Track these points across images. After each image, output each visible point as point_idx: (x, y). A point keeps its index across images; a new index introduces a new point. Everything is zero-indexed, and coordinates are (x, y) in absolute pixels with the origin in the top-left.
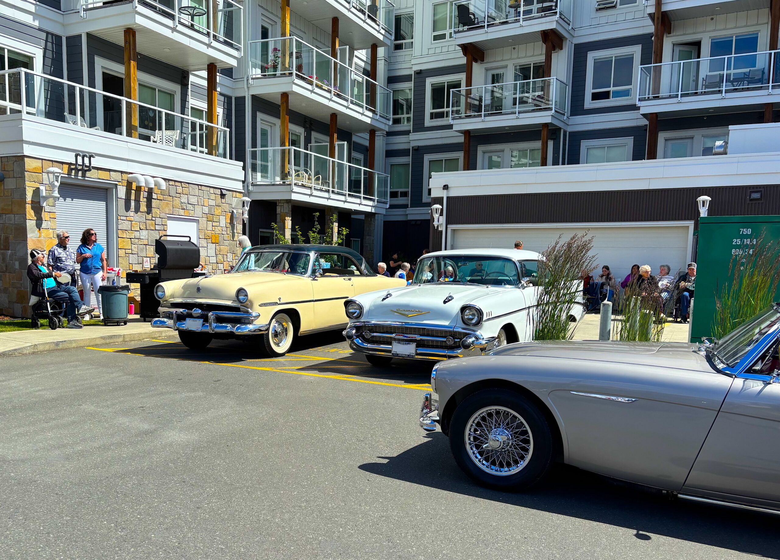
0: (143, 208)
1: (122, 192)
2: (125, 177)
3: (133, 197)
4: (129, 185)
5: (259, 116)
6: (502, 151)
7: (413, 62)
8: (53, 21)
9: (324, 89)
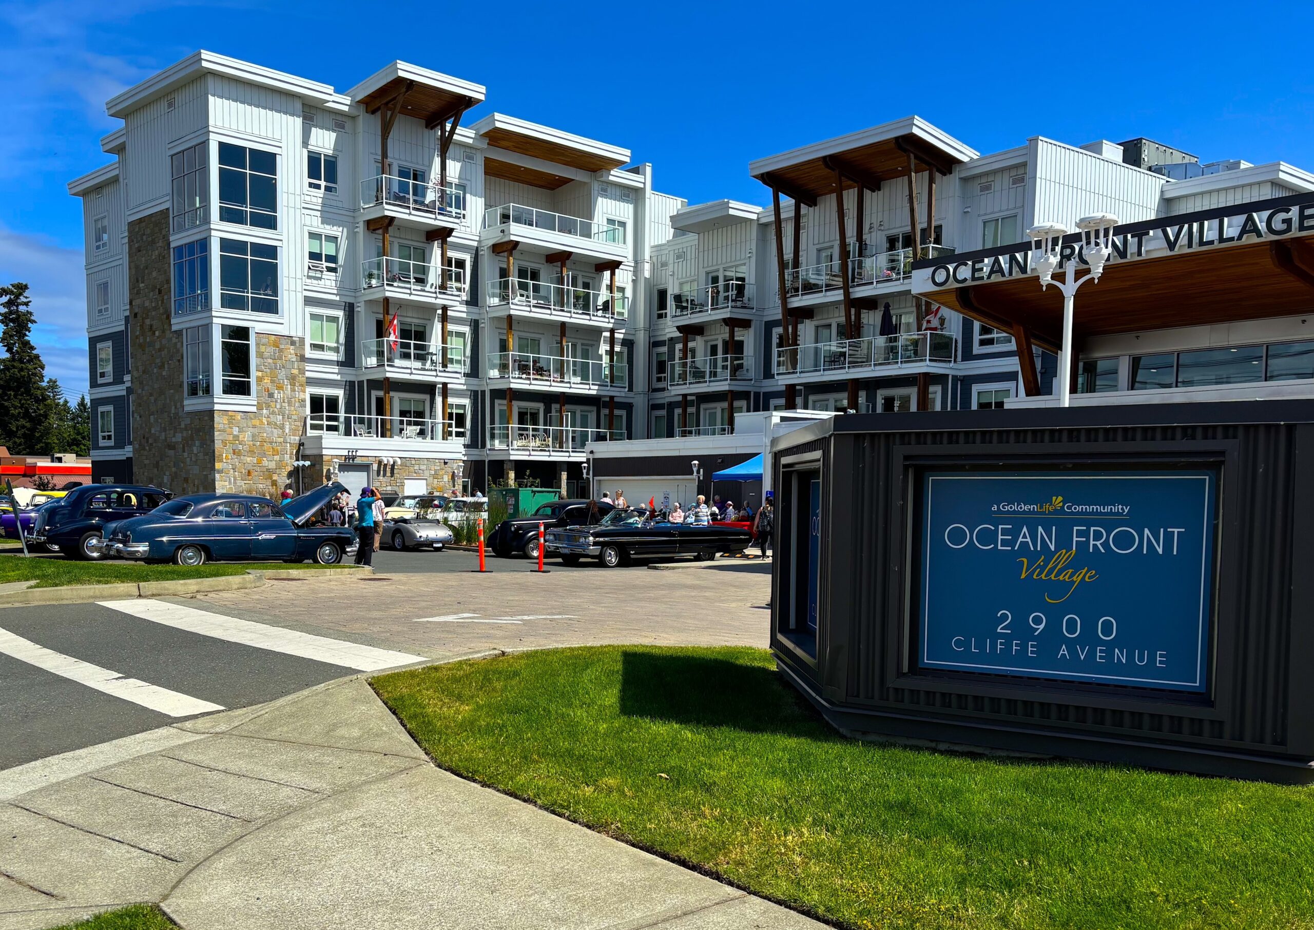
0: (388, 474)
1: (375, 467)
2: (377, 459)
3: (382, 469)
4: (380, 463)
5: (497, 402)
6: (716, 408)
7: (667, 331)
8: (350, 374)
9: (543, 380)
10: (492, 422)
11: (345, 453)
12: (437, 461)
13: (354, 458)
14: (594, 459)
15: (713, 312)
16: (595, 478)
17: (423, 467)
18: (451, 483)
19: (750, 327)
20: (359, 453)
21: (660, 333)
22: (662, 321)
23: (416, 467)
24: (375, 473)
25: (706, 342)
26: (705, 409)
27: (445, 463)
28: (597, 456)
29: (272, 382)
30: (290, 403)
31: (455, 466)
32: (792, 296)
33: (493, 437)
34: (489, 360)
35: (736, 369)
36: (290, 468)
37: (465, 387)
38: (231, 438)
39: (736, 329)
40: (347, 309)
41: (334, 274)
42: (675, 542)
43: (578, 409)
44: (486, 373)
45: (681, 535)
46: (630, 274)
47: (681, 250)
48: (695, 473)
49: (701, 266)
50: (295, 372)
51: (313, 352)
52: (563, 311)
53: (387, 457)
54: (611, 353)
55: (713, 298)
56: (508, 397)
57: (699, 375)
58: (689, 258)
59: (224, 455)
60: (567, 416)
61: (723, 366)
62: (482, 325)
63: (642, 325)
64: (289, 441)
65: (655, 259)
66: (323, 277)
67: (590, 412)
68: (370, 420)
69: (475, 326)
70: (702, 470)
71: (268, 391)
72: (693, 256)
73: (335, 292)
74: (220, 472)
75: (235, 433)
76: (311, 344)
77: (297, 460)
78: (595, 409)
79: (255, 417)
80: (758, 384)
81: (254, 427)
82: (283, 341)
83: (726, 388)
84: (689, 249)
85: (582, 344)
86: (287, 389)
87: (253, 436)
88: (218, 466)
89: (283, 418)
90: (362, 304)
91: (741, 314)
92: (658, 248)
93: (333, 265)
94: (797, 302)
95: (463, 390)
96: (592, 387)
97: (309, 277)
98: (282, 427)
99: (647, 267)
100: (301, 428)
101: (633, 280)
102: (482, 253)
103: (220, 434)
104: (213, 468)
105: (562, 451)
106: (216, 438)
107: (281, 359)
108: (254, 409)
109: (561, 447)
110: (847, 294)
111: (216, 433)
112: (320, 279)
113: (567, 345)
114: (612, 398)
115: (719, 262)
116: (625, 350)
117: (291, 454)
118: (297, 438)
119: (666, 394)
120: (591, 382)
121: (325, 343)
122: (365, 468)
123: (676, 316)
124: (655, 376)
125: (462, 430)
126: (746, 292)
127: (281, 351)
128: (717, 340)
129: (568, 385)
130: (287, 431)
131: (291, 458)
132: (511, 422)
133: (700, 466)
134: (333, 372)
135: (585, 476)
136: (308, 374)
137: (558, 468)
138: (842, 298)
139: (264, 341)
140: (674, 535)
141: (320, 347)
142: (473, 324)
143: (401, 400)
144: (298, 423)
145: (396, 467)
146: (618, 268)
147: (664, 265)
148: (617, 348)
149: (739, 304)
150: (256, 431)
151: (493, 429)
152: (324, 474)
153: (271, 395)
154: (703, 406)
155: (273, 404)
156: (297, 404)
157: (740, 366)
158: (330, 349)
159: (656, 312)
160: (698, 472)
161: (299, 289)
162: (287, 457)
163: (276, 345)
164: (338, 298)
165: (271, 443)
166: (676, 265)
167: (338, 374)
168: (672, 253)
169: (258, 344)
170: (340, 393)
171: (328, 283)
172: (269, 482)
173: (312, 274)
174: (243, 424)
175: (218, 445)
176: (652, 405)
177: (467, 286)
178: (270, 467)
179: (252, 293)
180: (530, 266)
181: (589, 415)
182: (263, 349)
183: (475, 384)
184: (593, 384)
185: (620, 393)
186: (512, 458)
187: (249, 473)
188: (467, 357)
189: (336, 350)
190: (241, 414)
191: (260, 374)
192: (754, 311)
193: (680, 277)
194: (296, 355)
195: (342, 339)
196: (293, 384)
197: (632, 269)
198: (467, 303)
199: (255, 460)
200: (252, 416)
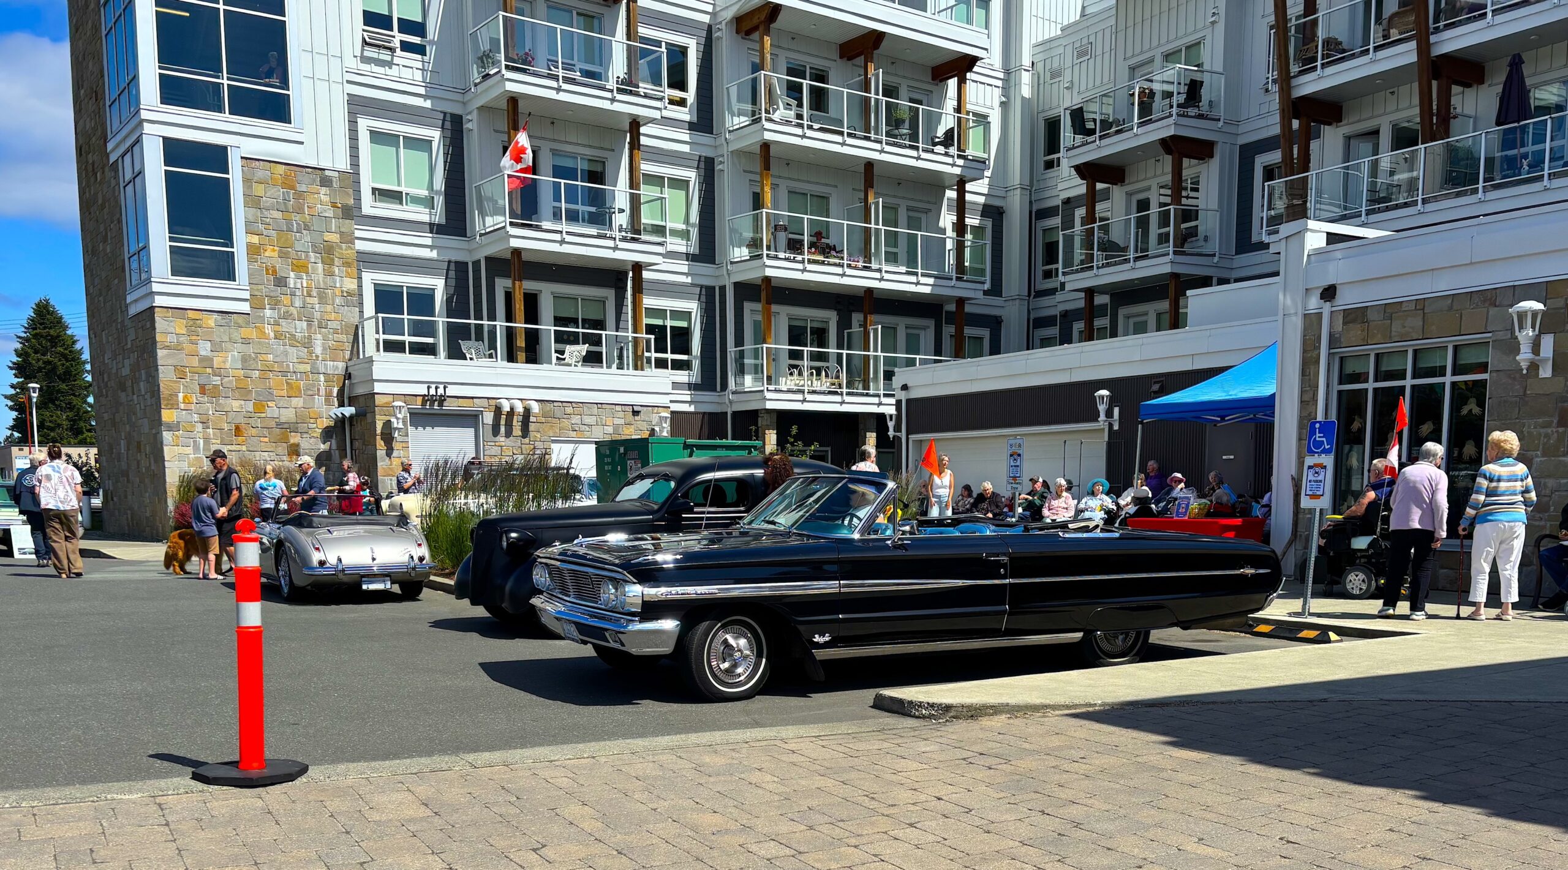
0: (517, 430)
1: (488, 418)
5: (748, 306)
6: (1146, 314)
7: (1060, 186)
8: (456, 249)
9: (829, 264)
10: (739, 341)
11: (422, 390)
12: (618, 408)
13: (442, 400)
14: (908, 401)
15: (1141, 130)
16: (912, 437)
17: (588, 420)
19: (1212, 156)
20: (452, 391)
21: (1048, 194)
22: (1052, 173)
23: (576, 419)
24: (489, 429)
25: (1129, 194)
26: (1128, 317)
27: (636, 413)
28: (915, 394)
29: (283, 255)
30: (323, 299)
31: (655, 419)
32: (1302, 73)
33: (741, 371)
34: (732, 230)
35: (1184, 238)
36: (326, 423)
37: (689, 280)
38: (195, 362)
39: (1186, 162)
40: (448, 125)
41: (419, 57)
42: (994, 595)
43: (902, 323)
44: (725, 253)
45: (1019, 566)
46: (997, 92)
47: (1085, 41)
48: (1102, 417)
49: (1120, 57)
50: (334, 238)
51: (378, 204)
52: (868, 139)
53: (512, 398)
54: (960, 227)
55: (1141, 103)
56: (763, 295)
57: (1113, 250)
58: (1099, 52)
59: (181, 395)
60: (876, 330)
61: (1160, 235)
62: (720, 167)
63: (1017, 181)
64: (322, 370)
65: (1040, 67)
66: (396, 60)
67: (925, 328)
68: (479, 328)
69: (708, 169)
70: (1116, 411)
71: (275, 272)
72: (1107, 49)
73: (422, 91)
74: (171, 428)
75: (203, 353)
76: (374, 190)
77: (341, 404)
78: (931, 323)
79: (248, 323)
80: (1226, 263)
81: (246, 341)
82: (302, 175)
83: (1167, 269)
84: (1100, 35)
85: (909, 209)
86: (315, 270)
87: (245, 359)
88: (167, 415)
89: (309, 326)
90: (474, 116)
91: (1195, 130)
92: (1046, 45)
93: (416, 40)
94: (1309, 85)
95: (683, 285)
96: (923, 280)
97: (365, 60)
98: (308, 344)
99: (1026, 78)
100: (348, 347)
101: (1002, 104)
102: (719, 34)
103: (168, 356)
104: (157, 423)
105: (867, 395)
106: (160, 362)
107: (299, 210)
108: (245, 307)
109: (866, 387)
110: (1424, 48)
111: (161, 353)
112: (390, 64)
113: (877, 203)
114: (961, 302)
115: (1155, 43)
116: (989, 223)
117: (328, 395)
118: (341, 365)
119: (1059, 297)
120: (920, 271)
121: (403, 189)
122: (467, 419)
123: (1074, 148)
124: (1040, 268)
125: (684, 357)
126: (1205, 93)
127: (299, 195)
128: (1149, 189)
129: (877, 275)
130: (318, 350)
131: (328, 402)
132: (768, 340)
133: (1113, 401)
134: (423, 246)
135: (891, 433)
136: (360, 245)
137: (861, 426)
138: (1413, 58)
139: (260, 174)
141: (395, 196)
142: (702, 165)
143: (557, 297)
144: (343, 337)
145: (532, 419)
147: (1056, 74)
148: (972, 221)
149: (1192, 111)
150: (250, 350)
151: (741, 355)
152: (379, 431)
153: (281, 282)
154: (1122, 312)
155: (286, 300)
156: (338, 301)
157: (1193, 232)
158: (416, 200)
159: (1042, 159)
160: (1109, 414)
161: (336, 76)
162: (319, 400)
163: (288, 184)
164: (428, 104)
165: (284, 373)
166: (1076, 68)
167: (431, 247)
168: (1069, 49)
169: (247, 181)
170: (438, 285)
171: (407, 74)
172: (282, 449)
173: (370, 53)
174: (222, 335)
175: (166, 375)
176: (1035, 320)
177: (691, 95)
178: (283, 419)
179: (228, 79)
180: (811, 62)
181: (922, 334)
182: (259, 190)
183: (707, 274)
184: (923, 275)
185: (973, 292)
186: (770, 405)
187: (238, 431)
188: (693, 225)
189: (429, 203)
190: (215, 316)
191: (255, 239)
192: (1221, 124)
193: (1083, 88)
194: (334, 205)
195: (439, 183)
196: (328, 262)
197: (999, 83)
198: (692, 127)
199: (250, 406)
200: (240, 319)
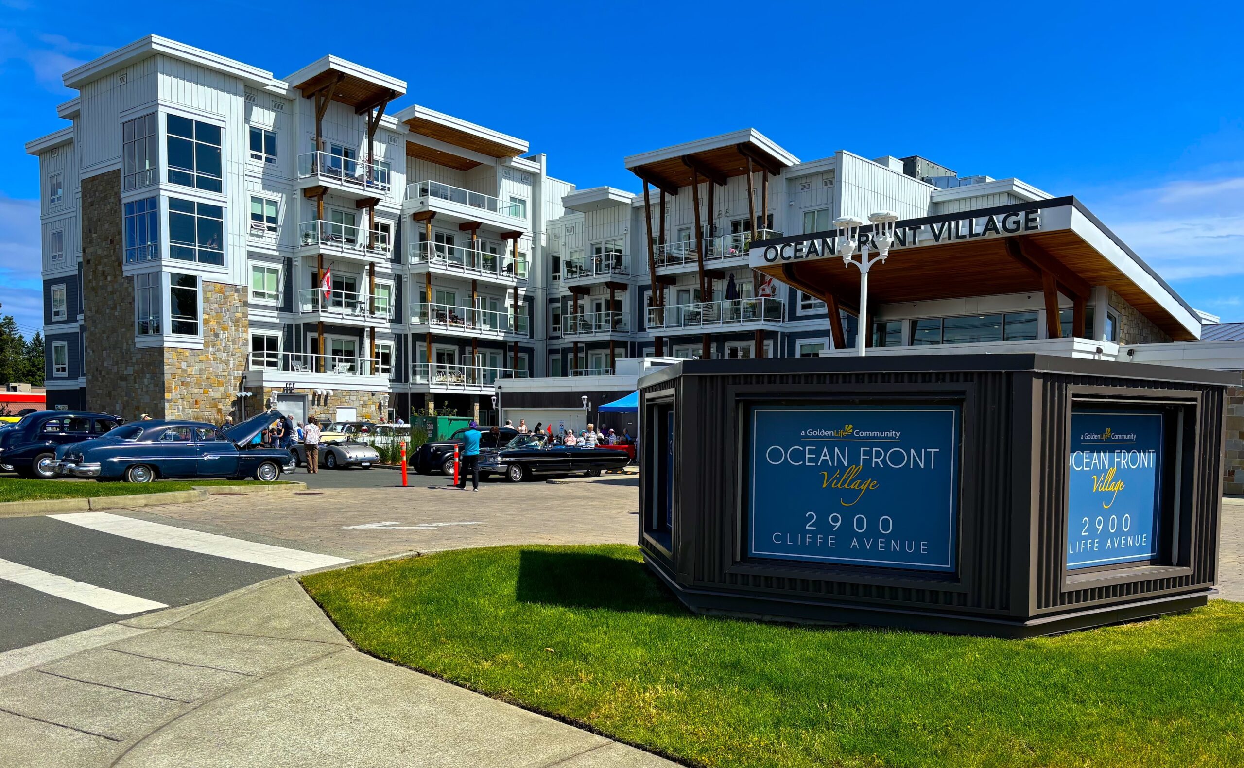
0: (322, 403)
1: (310, 397)
2: (312, 390)
3: (316, 399)
4: (315, 394)
5: (418, 344)
6: (601, 354)
7: (560, 290)
8: (288, 318)
10: (414, 360)
11: (284, 385)
12: (366, 392)
13: (291, 389)
14: (501, 393)
15: (597, 277)
16: (503, 409)
17: (352, 398)
18: (378, 412)
19: (627, 290)
20: (296, 386)
21: (555, 292)
22: (556, 282)
23: (347, 398)
24: (310, 403)
25: (592, 300)
27: (373, 395)
28: (504, 390)
29: (218, 323)
30: (234, 342)
31: (382, 397)
32: (659, 266)
33: (415, 373)
34: (411, 308)
35: (616, 323)
36: (234, 398)
37: (390, 331)
38: (179, 371)
39: (616, 291)
40: (286, 263)
41: (274, 233)
42: (568, 461)
43: (488, 351)
44: (409, 320)
45: (573, 455)
46: (530, 243)
47: (571, 226)
48: (585, 406)
49: (587, 239)
50: (239, 315)
51: (255, 298)
52: (474, 270)
53: (321, 389)
54: (515, 306)
55: (597, 265)
56: (428, 340)
57: (587, 327)
58: (577, 232)
59: (173, 386)
60: (479, 357)
61: (606, 320)
62: (405, 280)
63: (540, 285)
64: (232, 375)
65: (550, 231)
66: (265, 235)
67: (498, 354)
68: (305, 357)
69: (399, 280)
70: (590, 404)
71: (214, 331)
72: (581, 231)
73: (275, 248)
74: (168, 401)
75: (183, 367)
76: (253, 292)
77: (241, 391)
78: (502, 352)
79: (202, 354)
80: (633, 335)
81: (201, 362)
82: (228, 288)
83: (609, 338)
84: (577, 224)
85: (491, 298)
86: (231, 330)
87: (200, 370)
88: (167, 395)
89: (228, 355)
90: (299, 259)
91: (619, 279)
92: (552, 223)
93: (273, 225)
94: (663, 271)
95: (388, 333)
96: (500, 334)
97: (251, 235)
98: (227, 363)
99: (543, 237)
100: (244, 364)
101: (532, 248)
102: (404, 220)
103: (169, 369)
104: (163, 398)
105: (475, 386)
106: (165, 372)
107: (225, 303)
108: (201, 347)
109: (474, 382)
110: (701, 266)
111: (166, 367)
112: (262, 236)
113: (478, 299)
114: (516, 343)
115: (602, 236)
116: (527, 304)
117: (235, 385)
118: (241, 372)
119: (560, 341)
120: (498, 330)
121: (266, 292)
122: (301, 398)
123: (567, 279)
124: (551, 326)
125: (388, 367)
126: (623, 261)
128: (601, 299)
129: (479, 332)
130: (231, 366)
131: (234, 389)
132: (430, 361)
133: (588, 400)
134: (273, 317)
135: (494, 407)
136: (250, 318)
137: (472, 400)
138: (697, 269)
139: (210, 288)
140: (567, 456)
141: (262, 295)
142: (396, 278)
143: (334, 341)
144: (242, 360)
145: (329, 398)
146: (519, 237)
147: (557, 236)
148: (520, 303)
149: (618, 271)
150: (203, 366)
151: (414, 366)
152: (265, 403)
153: (217, 335)
154: (590, 352)
155: (218, 343)
156: (240, 343)
157: (620, 321)
158: (270, 296)
159: (551, 275)
160: (587, 405)
161: (243, 244)
162: (231, 388)
163: (221, 292)
164: (277, 253)
165: (217, 376)
166: (567, 237)
167: (277, 317)
168: (563, 227)
169: (205, 291)
170: (279, 334)
171: (269, 240)
172: (214, 411)
173: (254, 232)
174: (191, 359)
175: (167, 377)
176: (549, 350)
177: (391, 247)
178: (216, 397)
179: (199, 246)
180: (446, 232)
181: (497, 356)
182: (209, 295)
183: (399, 328)
184: (500, 332)
185: (523, 339)
186: (432, 391)
187: (196, 402)
188: (392, 306)
189: (276, 297)
190: (189, 351)
191: (206, 317)
192: (630, 277)
193: (570, 246)
194: (240, 301)
195: (281, 288)
196: (237, 326)
197: (531, 239)
198: (392, 261)
199: (202, 391)
200: (199, 352)
